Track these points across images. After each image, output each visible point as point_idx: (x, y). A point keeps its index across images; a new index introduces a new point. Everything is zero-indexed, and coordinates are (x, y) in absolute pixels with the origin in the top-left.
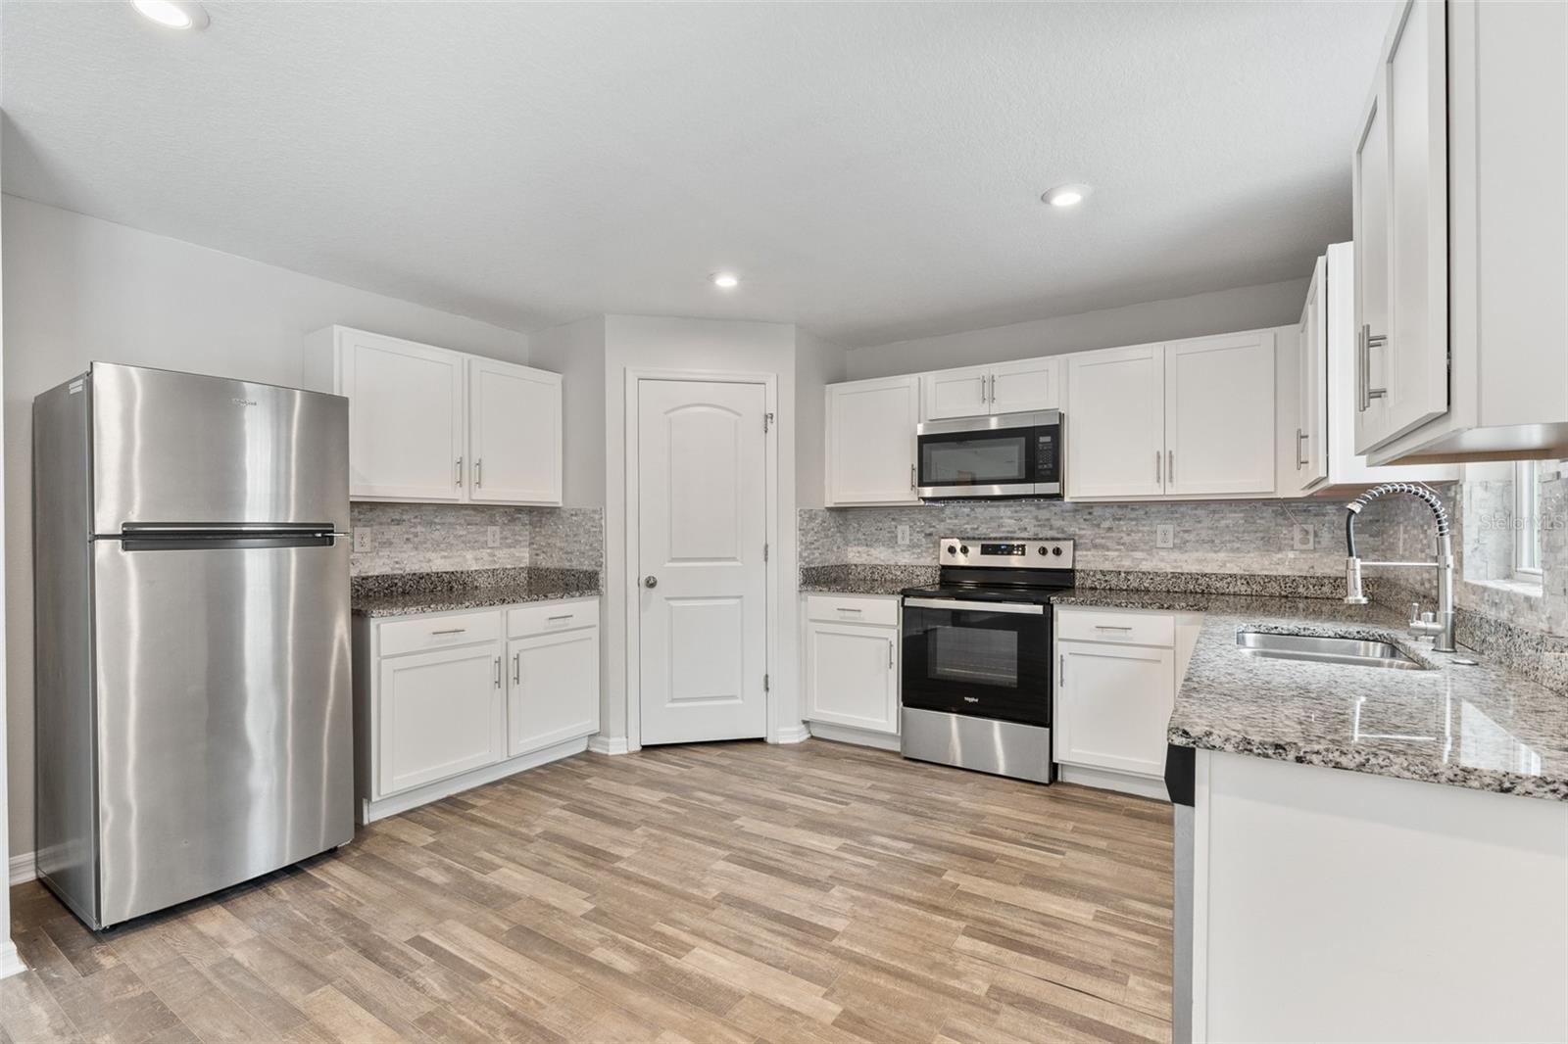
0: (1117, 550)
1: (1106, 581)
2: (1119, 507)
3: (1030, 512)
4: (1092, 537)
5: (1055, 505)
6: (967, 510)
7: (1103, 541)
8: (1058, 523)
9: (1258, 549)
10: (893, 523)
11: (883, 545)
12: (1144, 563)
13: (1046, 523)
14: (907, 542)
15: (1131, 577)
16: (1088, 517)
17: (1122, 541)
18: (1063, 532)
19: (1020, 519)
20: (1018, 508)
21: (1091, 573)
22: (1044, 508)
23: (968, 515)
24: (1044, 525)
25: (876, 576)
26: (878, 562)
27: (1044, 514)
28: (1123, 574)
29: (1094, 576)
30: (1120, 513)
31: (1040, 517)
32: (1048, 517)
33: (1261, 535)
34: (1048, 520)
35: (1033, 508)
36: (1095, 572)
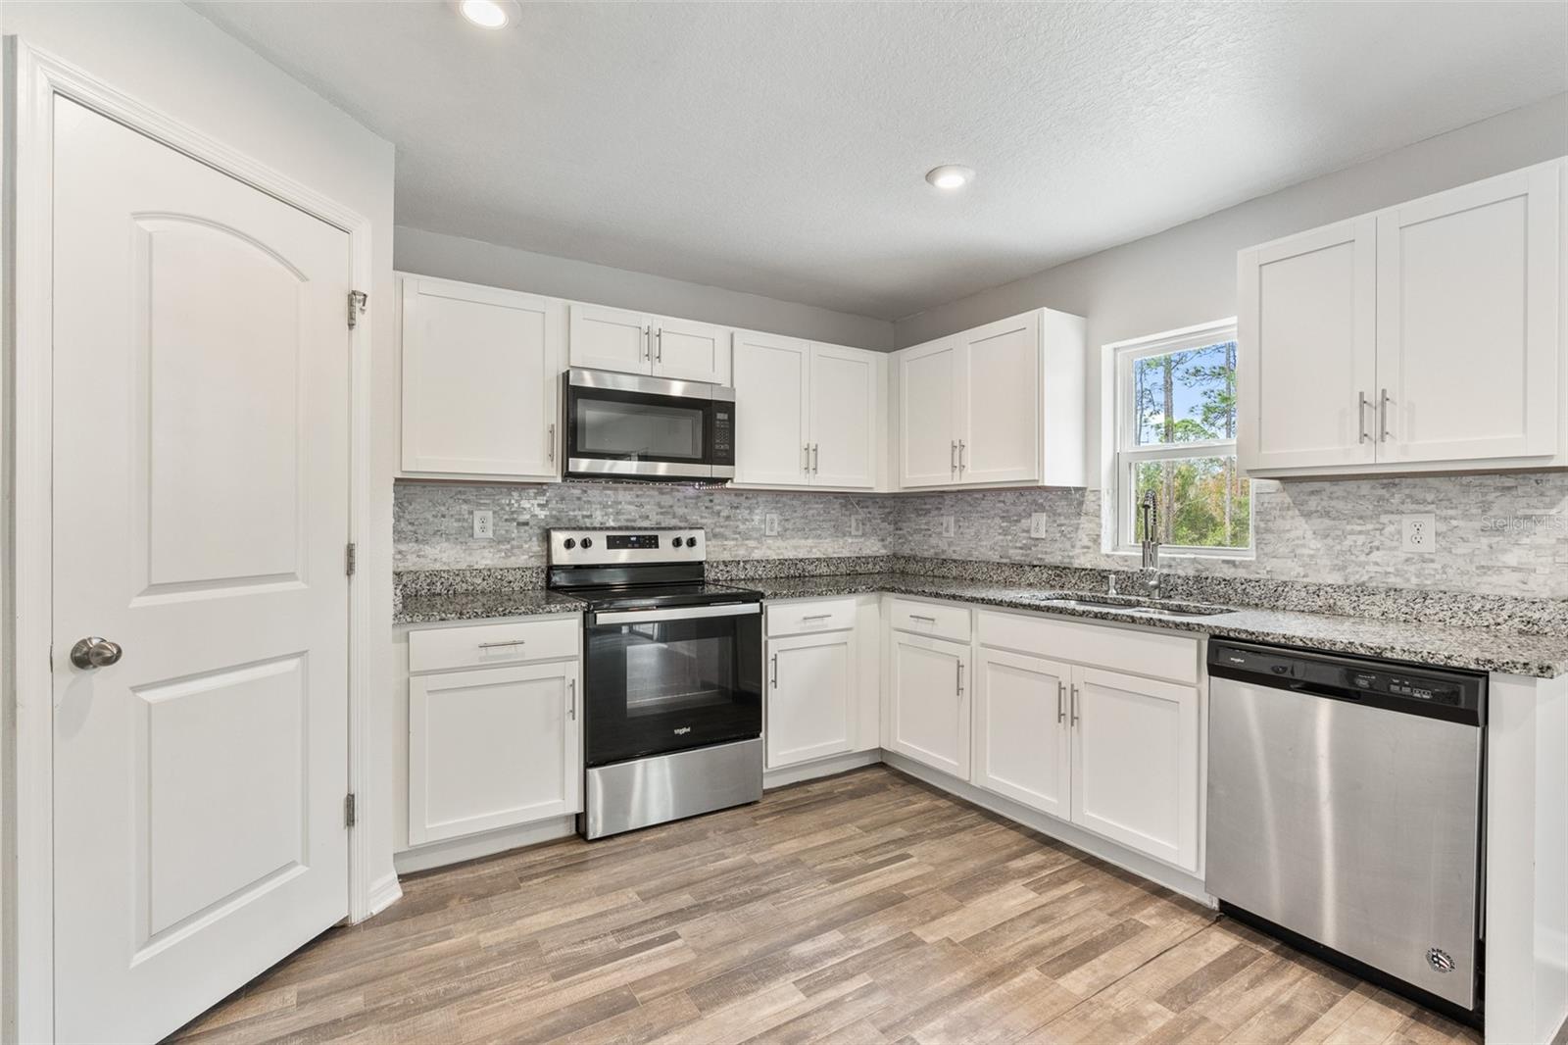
0: (733, 539)
1: (728, 571)
2: (736, 495)
3: (651, 496)
4: (713, 526)
5: (678, 491)
6: (577, 492)
7: (722, 530)
8: (680, 511)
9: (831, 535)
10: (465, 507)
11: (448, 540)
12: (756, 551)
13: (669, 510)
14: (490, 534)
15: (748, 566)
16: (709, 504)
17: (738, 530)
18: (687, 521)
19: (641, 505)
20: (640, 493)
21: (715, 565)
22: (667, 493)
23: (579, 499)
24: (667, 513)
25: (438, 588)
26: (438, 566)
27: (667, 500)
28: (742, 564)
29: (717, 567)
30: (737, 501)
31: (662, 503)
32: (670, 504)
33: (833, 523)
34: (671, 507)
35: (656, 493)
36: (718, 562)
